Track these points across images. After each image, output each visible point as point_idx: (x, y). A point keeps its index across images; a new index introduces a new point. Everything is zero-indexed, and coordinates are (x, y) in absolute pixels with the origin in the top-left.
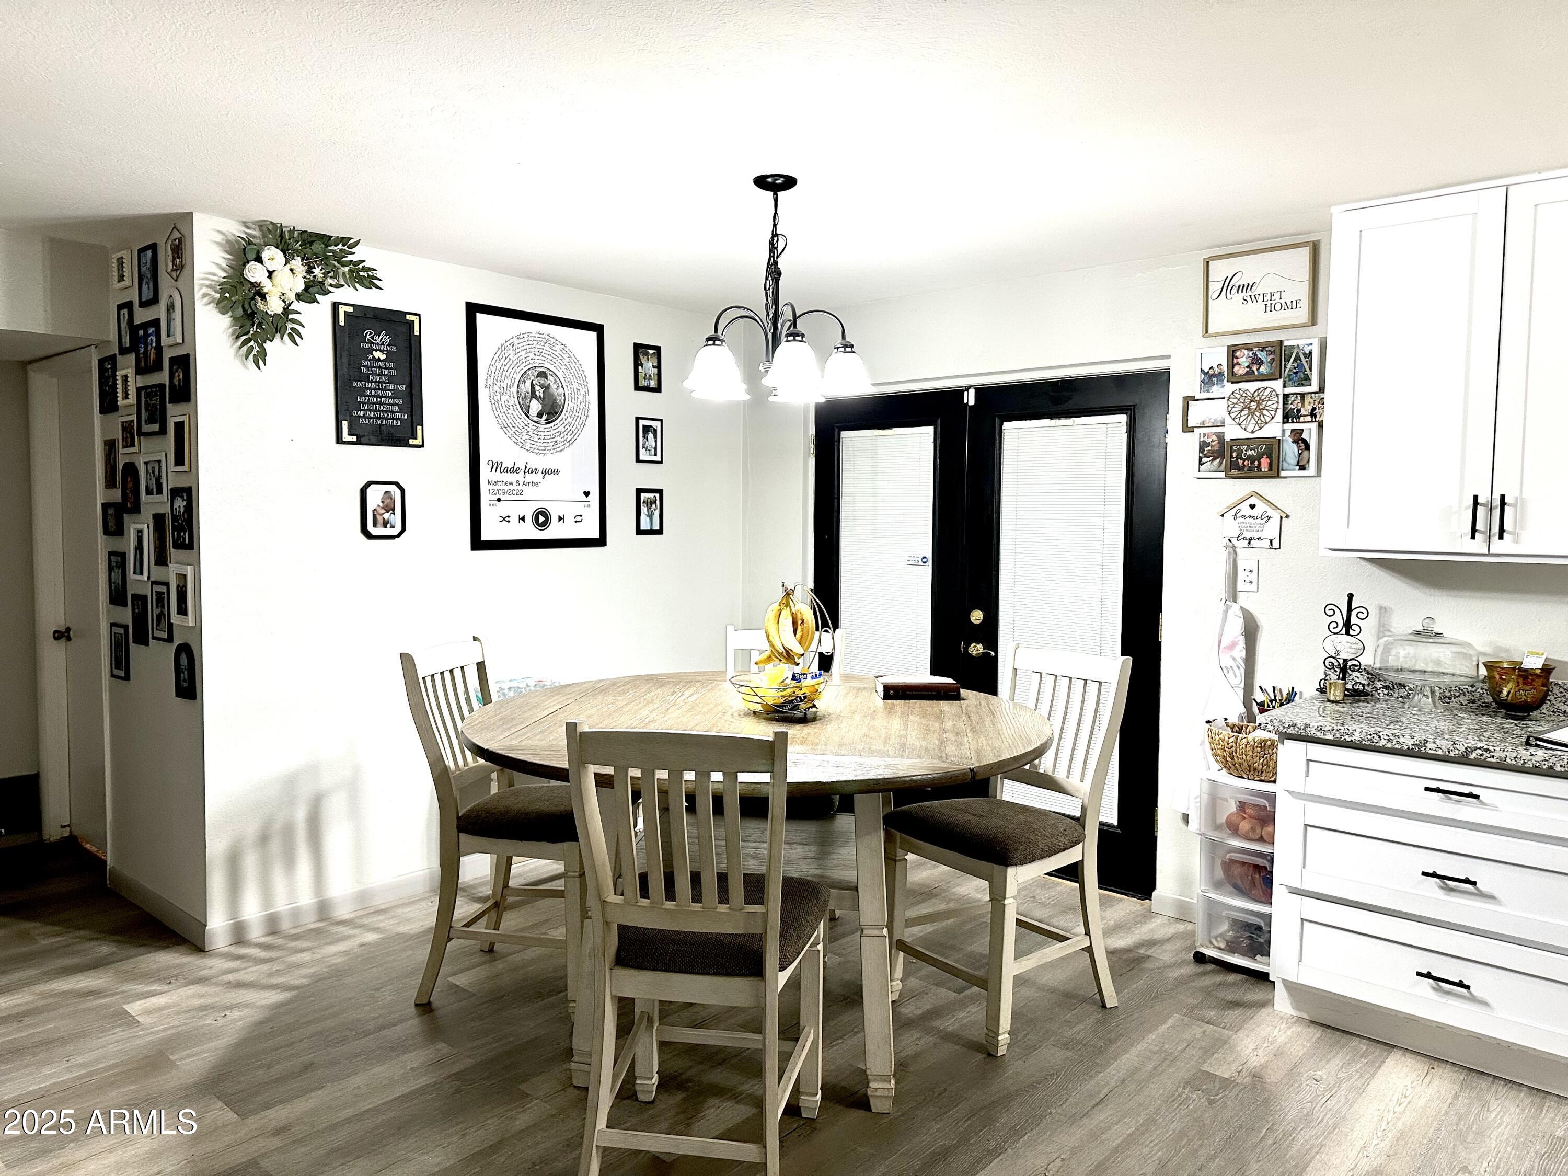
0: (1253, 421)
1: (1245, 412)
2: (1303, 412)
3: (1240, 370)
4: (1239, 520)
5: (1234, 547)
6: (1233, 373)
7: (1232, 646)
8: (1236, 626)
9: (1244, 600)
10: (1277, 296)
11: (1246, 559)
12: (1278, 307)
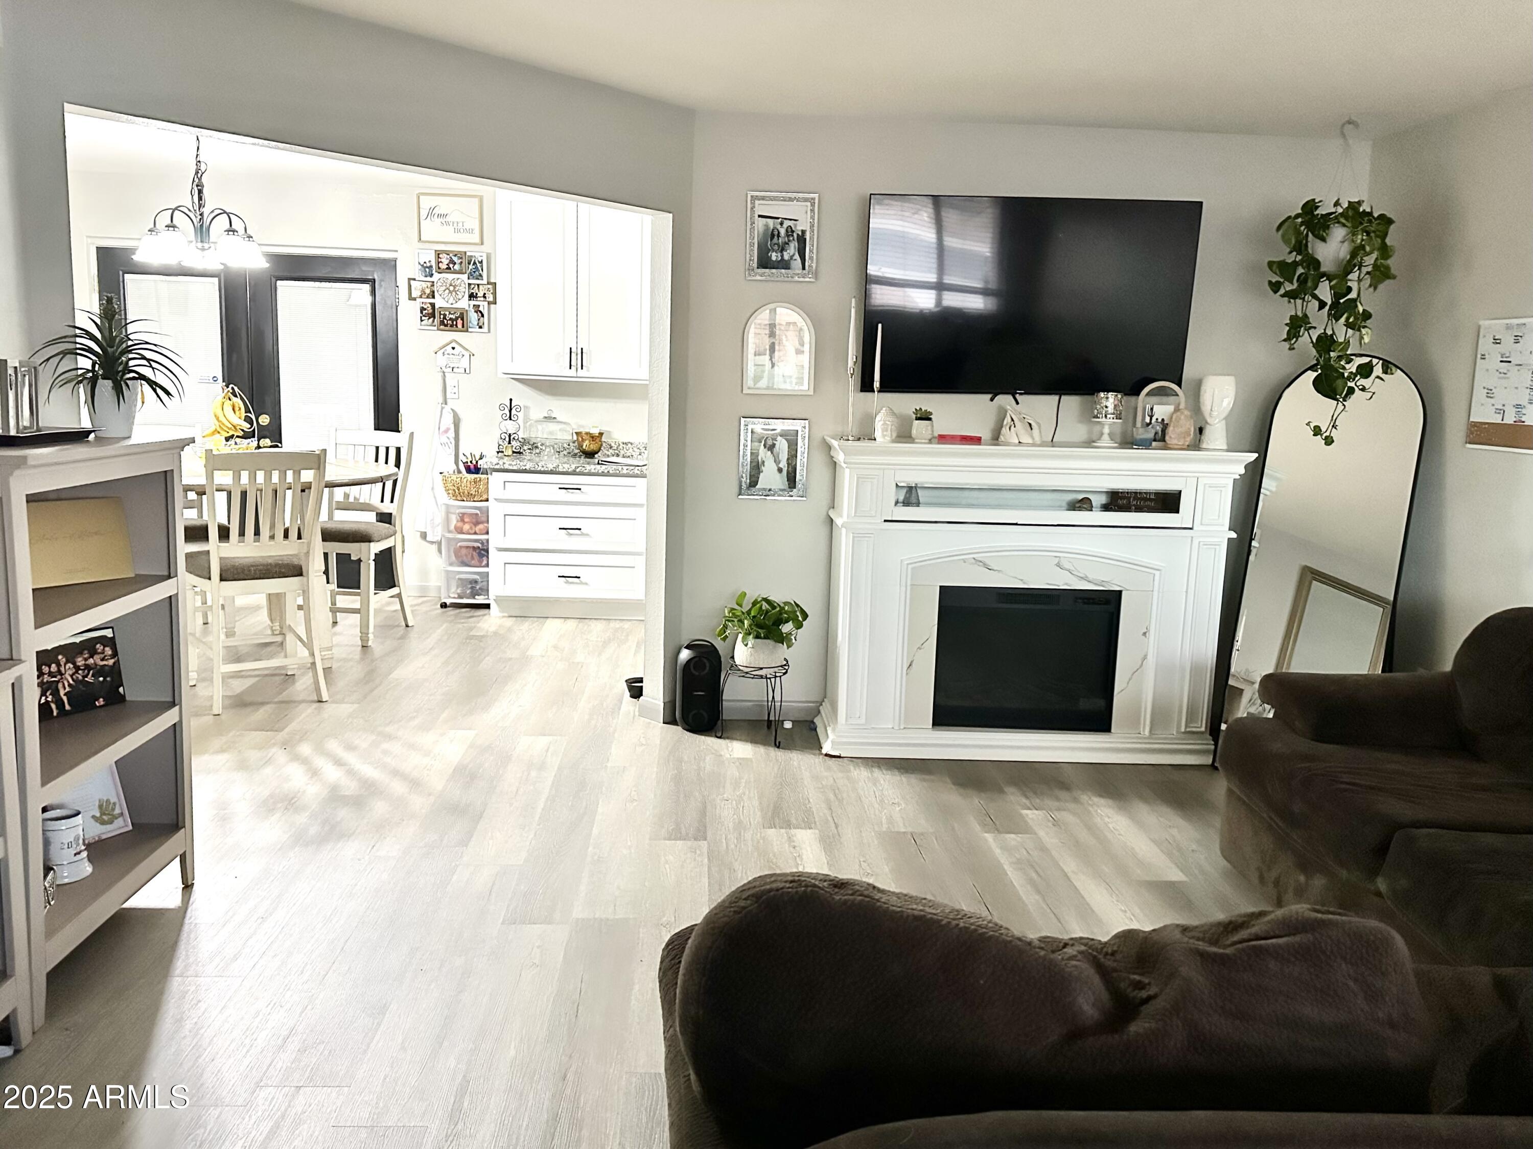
0: (452, 298)
1: (447, 291)
2: (479, 295)
3: (443, 266)
4: (446, 356)
5: (444, 372)
6: (439, 268)
7: (447, 431)
8: (448, 421)
9: (451, 404)
10: (460, 225)
11: (451, 379)
12: (462, 231)
